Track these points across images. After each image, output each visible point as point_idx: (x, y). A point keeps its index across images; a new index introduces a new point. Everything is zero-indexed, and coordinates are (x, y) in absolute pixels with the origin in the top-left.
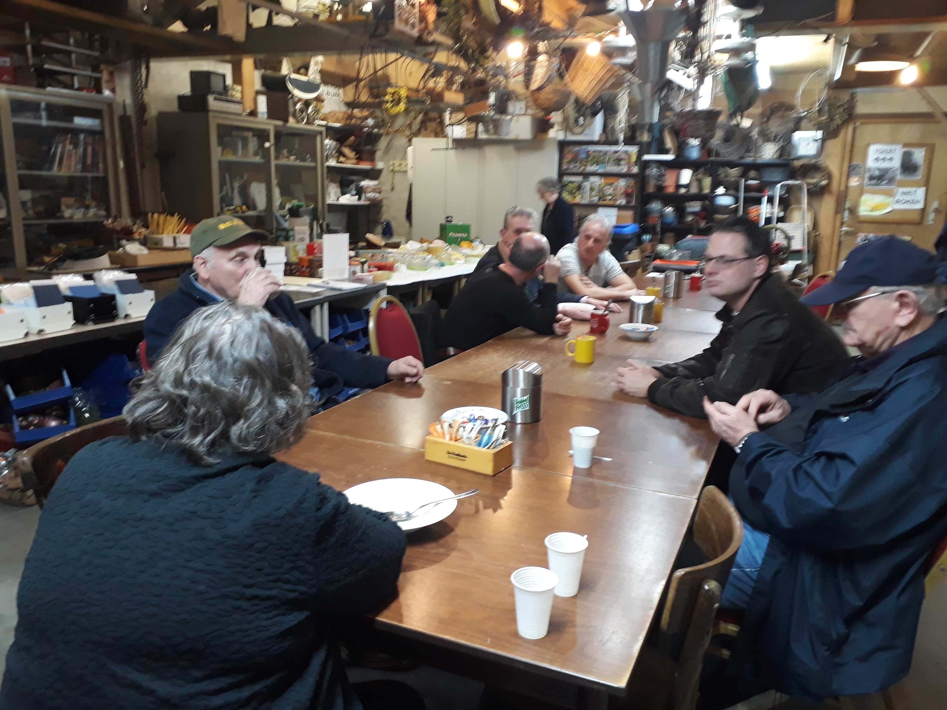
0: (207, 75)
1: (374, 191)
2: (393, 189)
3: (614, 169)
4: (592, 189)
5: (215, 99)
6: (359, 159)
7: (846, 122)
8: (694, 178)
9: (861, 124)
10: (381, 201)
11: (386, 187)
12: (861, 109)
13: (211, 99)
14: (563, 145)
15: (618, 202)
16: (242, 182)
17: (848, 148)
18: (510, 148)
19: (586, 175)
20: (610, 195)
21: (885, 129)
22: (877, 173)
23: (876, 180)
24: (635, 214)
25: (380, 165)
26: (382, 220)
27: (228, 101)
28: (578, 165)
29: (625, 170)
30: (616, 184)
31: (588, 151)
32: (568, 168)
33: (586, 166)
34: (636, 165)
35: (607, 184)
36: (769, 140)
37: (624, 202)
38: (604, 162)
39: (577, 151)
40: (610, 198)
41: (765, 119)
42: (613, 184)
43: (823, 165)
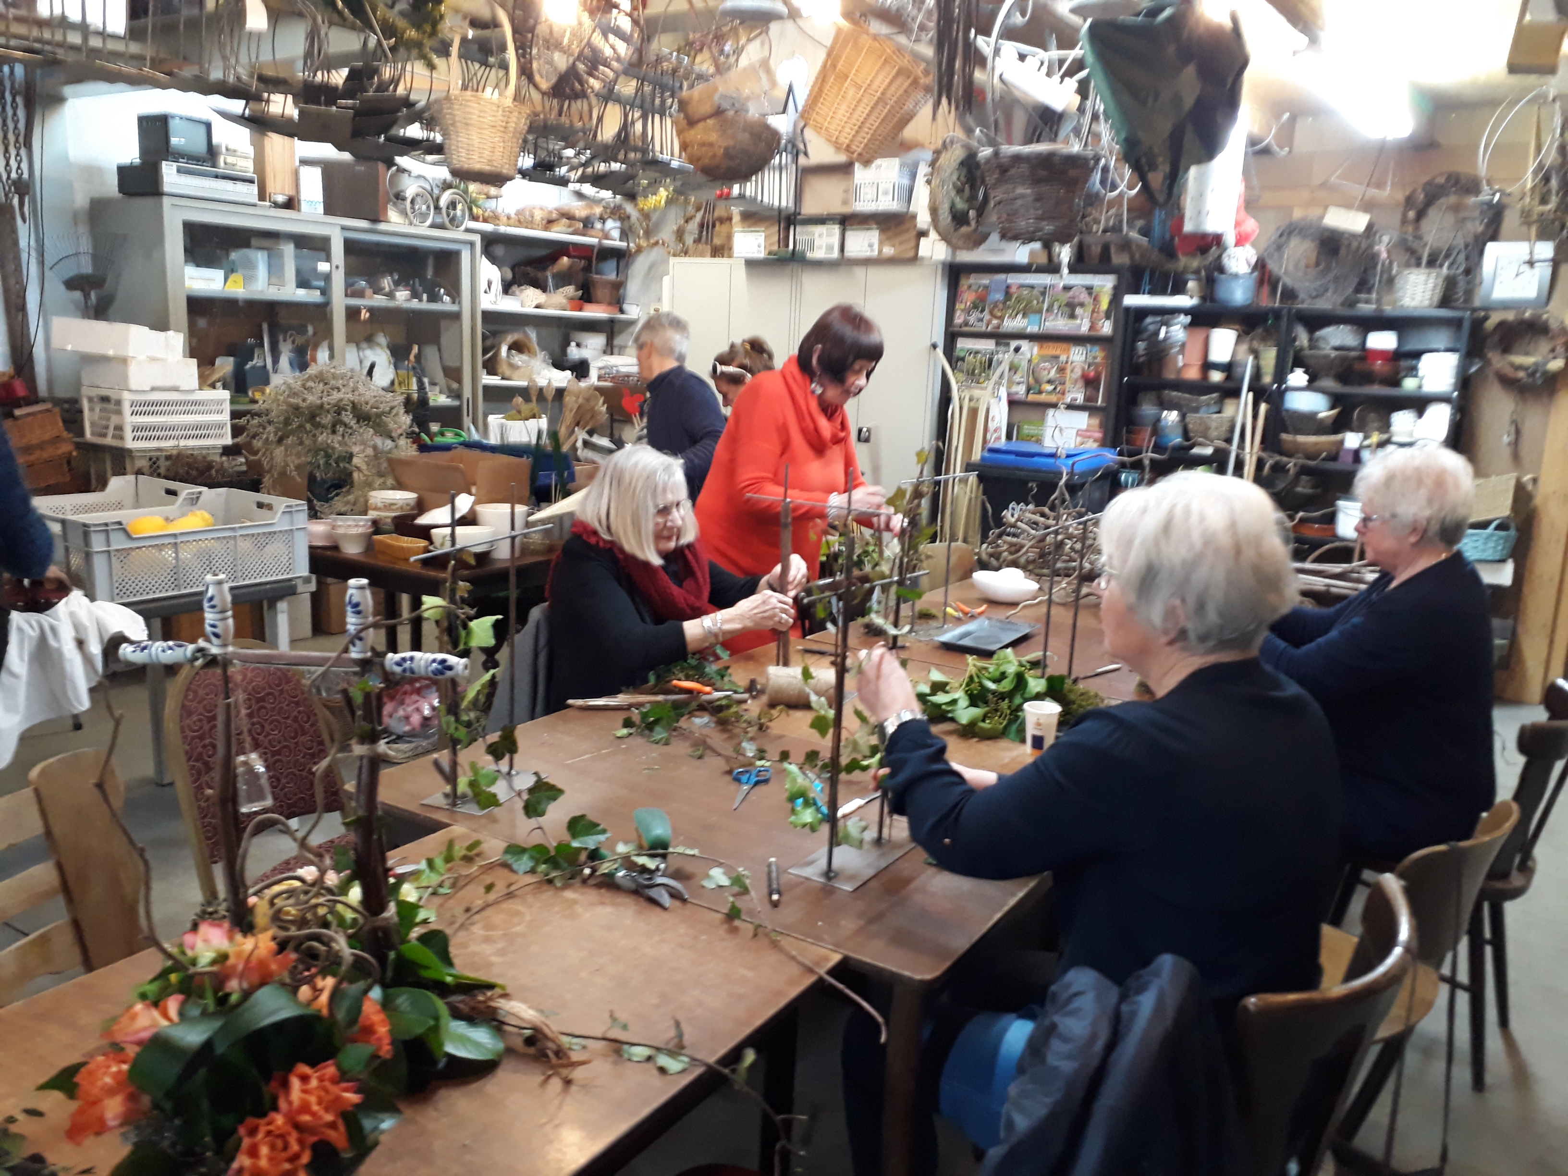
0: (163, 122)
3: (1059, 324)
4: (1013, 368)
5: (182, 171)
6: (584, 300)
8: (1242, 348)
13: (171, 170)
14: (953, 273)
15: (1068, 398)
19: (1002, 338)
20: (1049, 382)
24: (1104, 423)
25: (631, 312)
27: (217, 176)
28: (986, 315)
29: (1084, 329)
30: (1063, 358)
31: (1008, 287)
32: (966, 324)
33: (1001, 318)
34: (1108, 317)
35: (1044, 358)
36: (1418, 265)
37: (1080, 398)
38: (1040, 311)
39: (986, 287)
40: (1049, 388)
41: (1411, 214)
42: (1057, 357)
43: (1554, 325)
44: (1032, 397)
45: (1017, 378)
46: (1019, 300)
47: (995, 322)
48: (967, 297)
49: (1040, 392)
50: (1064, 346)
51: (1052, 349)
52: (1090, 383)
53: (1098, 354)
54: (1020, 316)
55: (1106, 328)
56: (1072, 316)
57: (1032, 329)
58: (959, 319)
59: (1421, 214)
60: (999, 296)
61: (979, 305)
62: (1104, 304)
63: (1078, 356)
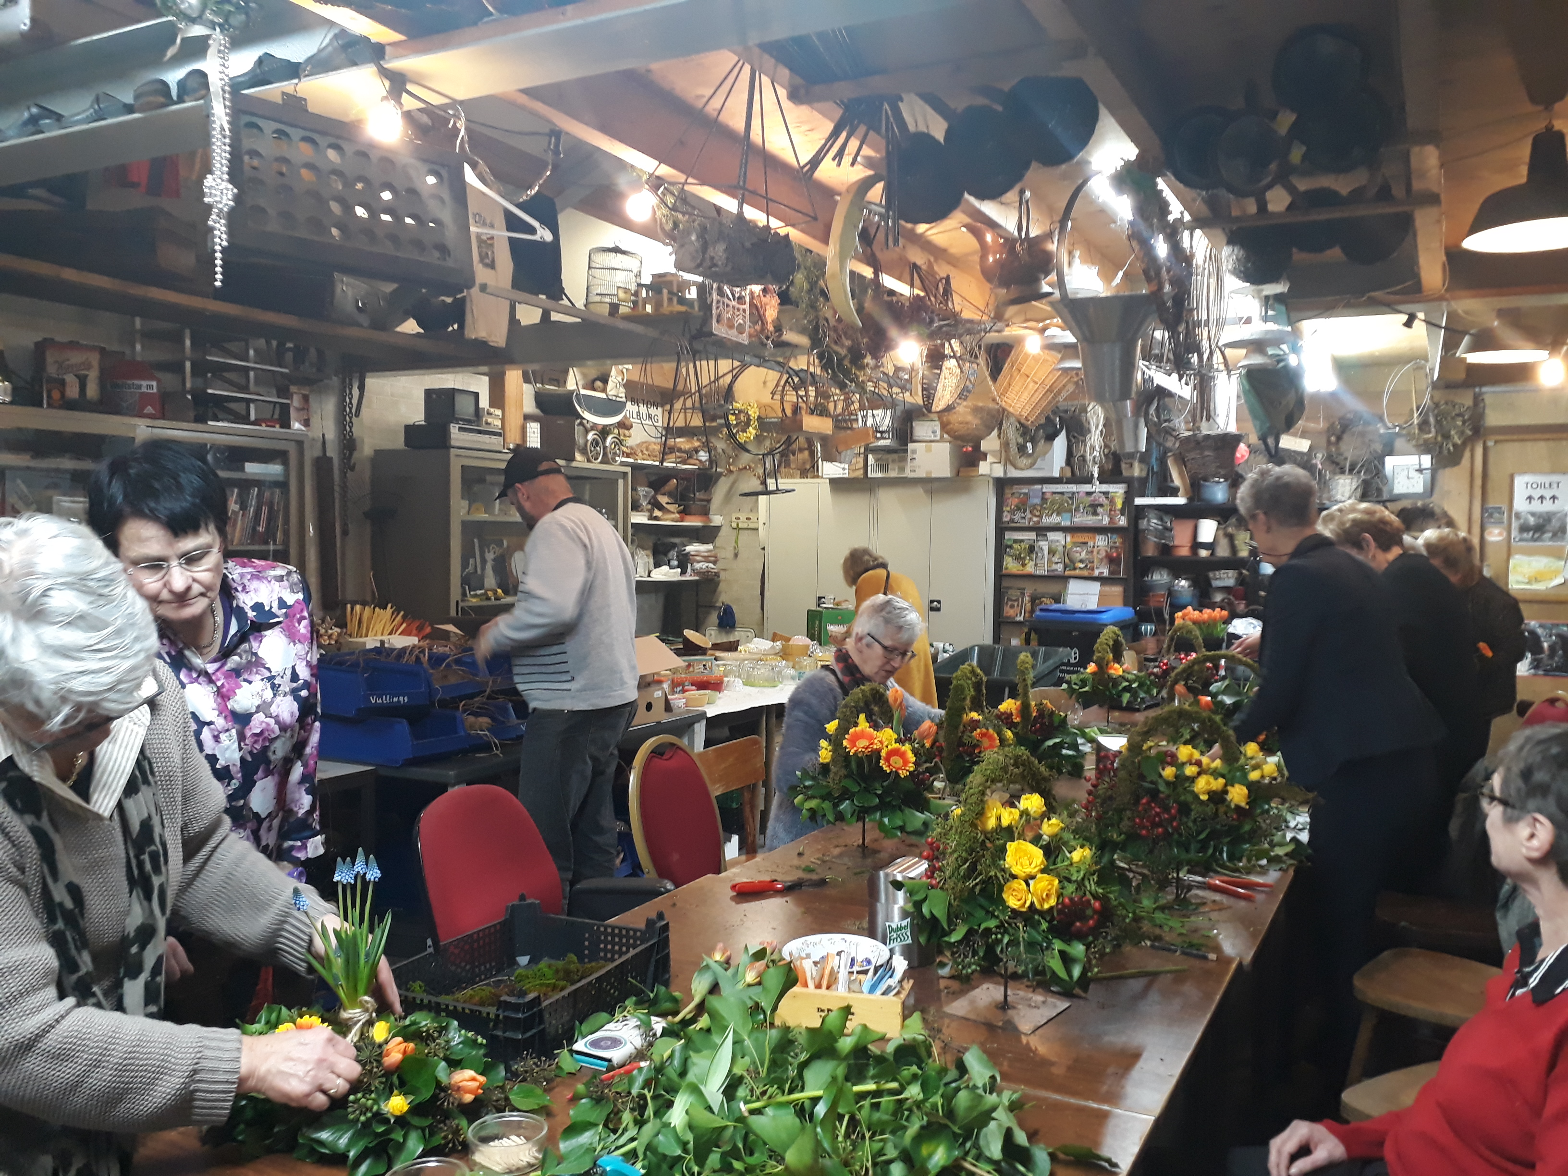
0: (451, 394)
1: (706, 559)
2: (736, 555)
3: (1089, 520)
4: (1052, 552)
5: (461, 429)
6: (685, 512)
7: (1469, 441)
8: (1221, 533)
9: (1496, 442)
10: (717, 575)
11: (726, 553)
12: (1493, 418)
13: (454, 429)
14: (1002, 485)
15: (1096, 573)
16: (499, 551)
17: (1478, 482)
18: (919, 491)
19: (1042, 531)
20: (1081, 561)
21: (1539, 449)
22: (1532, 521)
23: (1531, 534)
24: (1125, 591)
25: (717, 520)
26: (719, 604)
27: (480, 432)
28: (1028, 515)
29: (1106, 522)
30: (1091, 544)
31: (1043, 493)
32: (1012, 521)
33: (1040, 517)
34: (1122, 514)
35: (1075, 544)
36: (1342, 472)
37: (1106, 572)
38: (1070, 511)
39: (1025, 494)
40: (1082, 565)
41: (1333, 439)
42: (1086, 543)
43: (1437, 510)
44: (1067, 573)
45: (1055, 559)
46: (1053, 503)
47: (1035, 519)
48: (1013, 502)
49: (1075, 569)
50: (1091, 535)
51: (1081, 537)
52: (1112, 561)
53: (1118, 540)
54: (1055, 515)
55: (1122, 521)
56: (1095, 513)
57: (1067, 523)
58: (1006, 517)
59: (1339, 439)
60: (1037, 501)
61: (1021, 507)
62: (1119, 505)
63: (1101, 541)
